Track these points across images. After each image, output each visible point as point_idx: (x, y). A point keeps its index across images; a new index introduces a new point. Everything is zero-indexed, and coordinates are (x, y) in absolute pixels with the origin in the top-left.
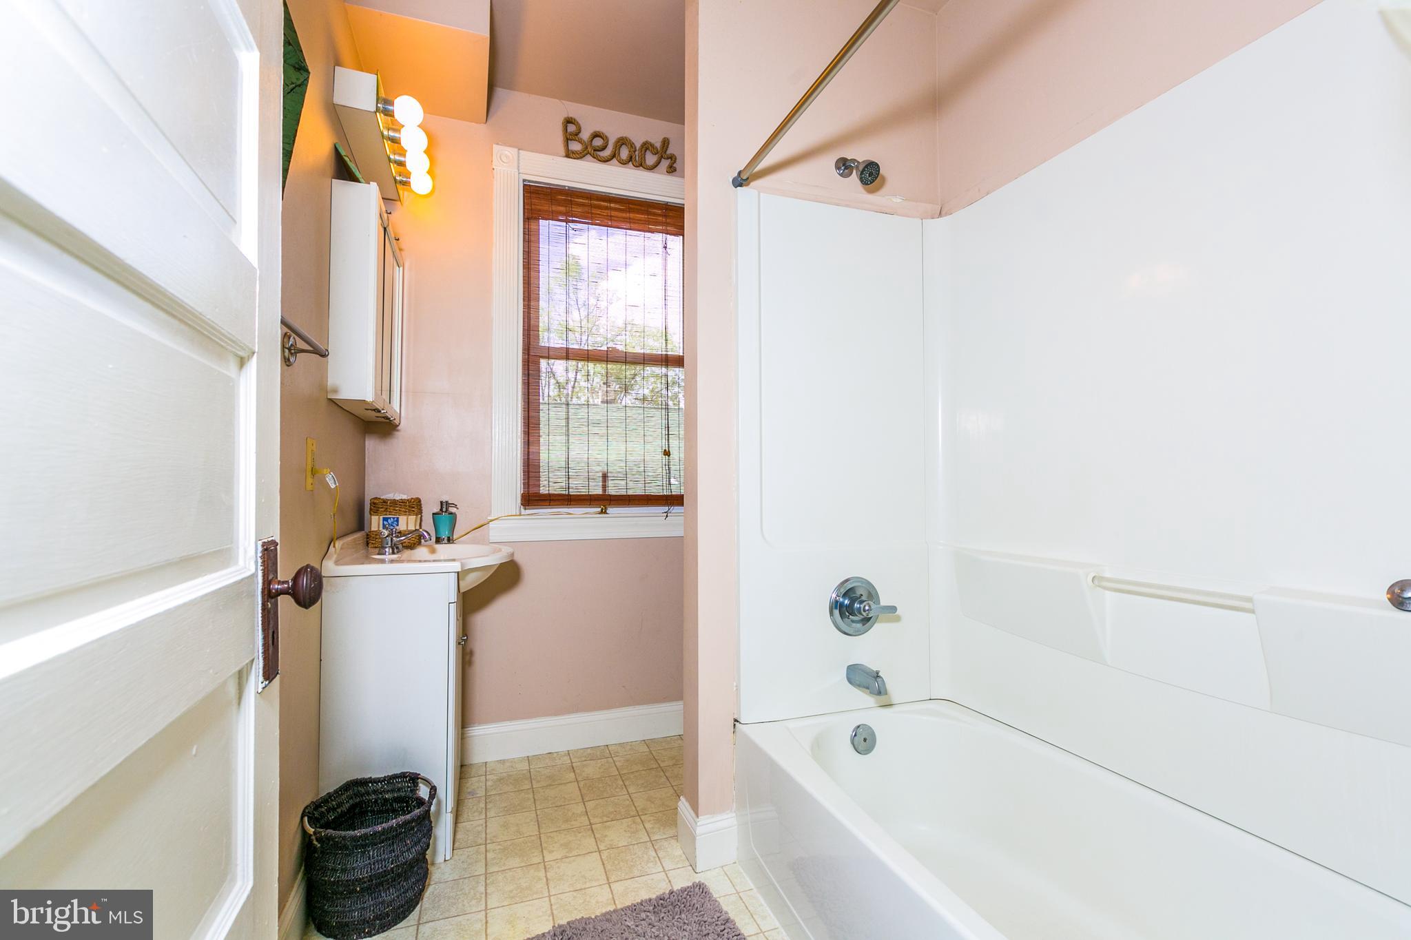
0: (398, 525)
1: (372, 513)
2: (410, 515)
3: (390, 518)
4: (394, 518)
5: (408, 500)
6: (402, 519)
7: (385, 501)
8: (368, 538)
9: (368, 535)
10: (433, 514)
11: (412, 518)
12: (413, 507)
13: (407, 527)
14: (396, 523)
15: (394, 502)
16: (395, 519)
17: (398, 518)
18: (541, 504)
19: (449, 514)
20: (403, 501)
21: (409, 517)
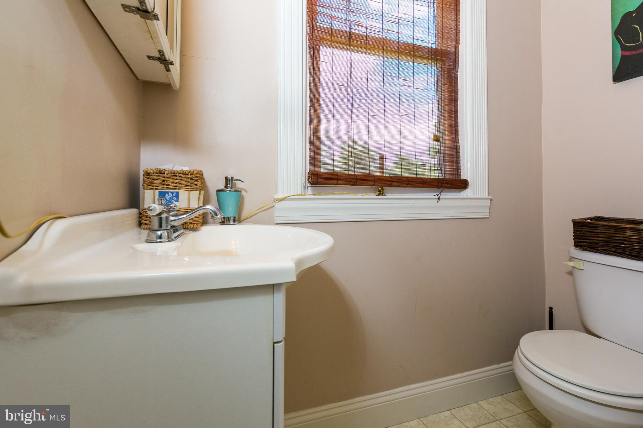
0: (177, 201)
1: (146, 186)
2: (192, 190)
3: (168, 193)
4: (172, 193)
5: (190, 172)
6: (183, 194)
7: (161, 172)
8: (140, 217)
9: (141, 214)
10: (218, 191)
11: (195, 194)
12: (196, 180)
13: (189, 205)
14: (175, 199)
15: (174, 174)
16: (175, 194)
17: (177, 193)
18: (329, 183)
19: (236, 191)
20: (184, 173)
21: (191, 192)
